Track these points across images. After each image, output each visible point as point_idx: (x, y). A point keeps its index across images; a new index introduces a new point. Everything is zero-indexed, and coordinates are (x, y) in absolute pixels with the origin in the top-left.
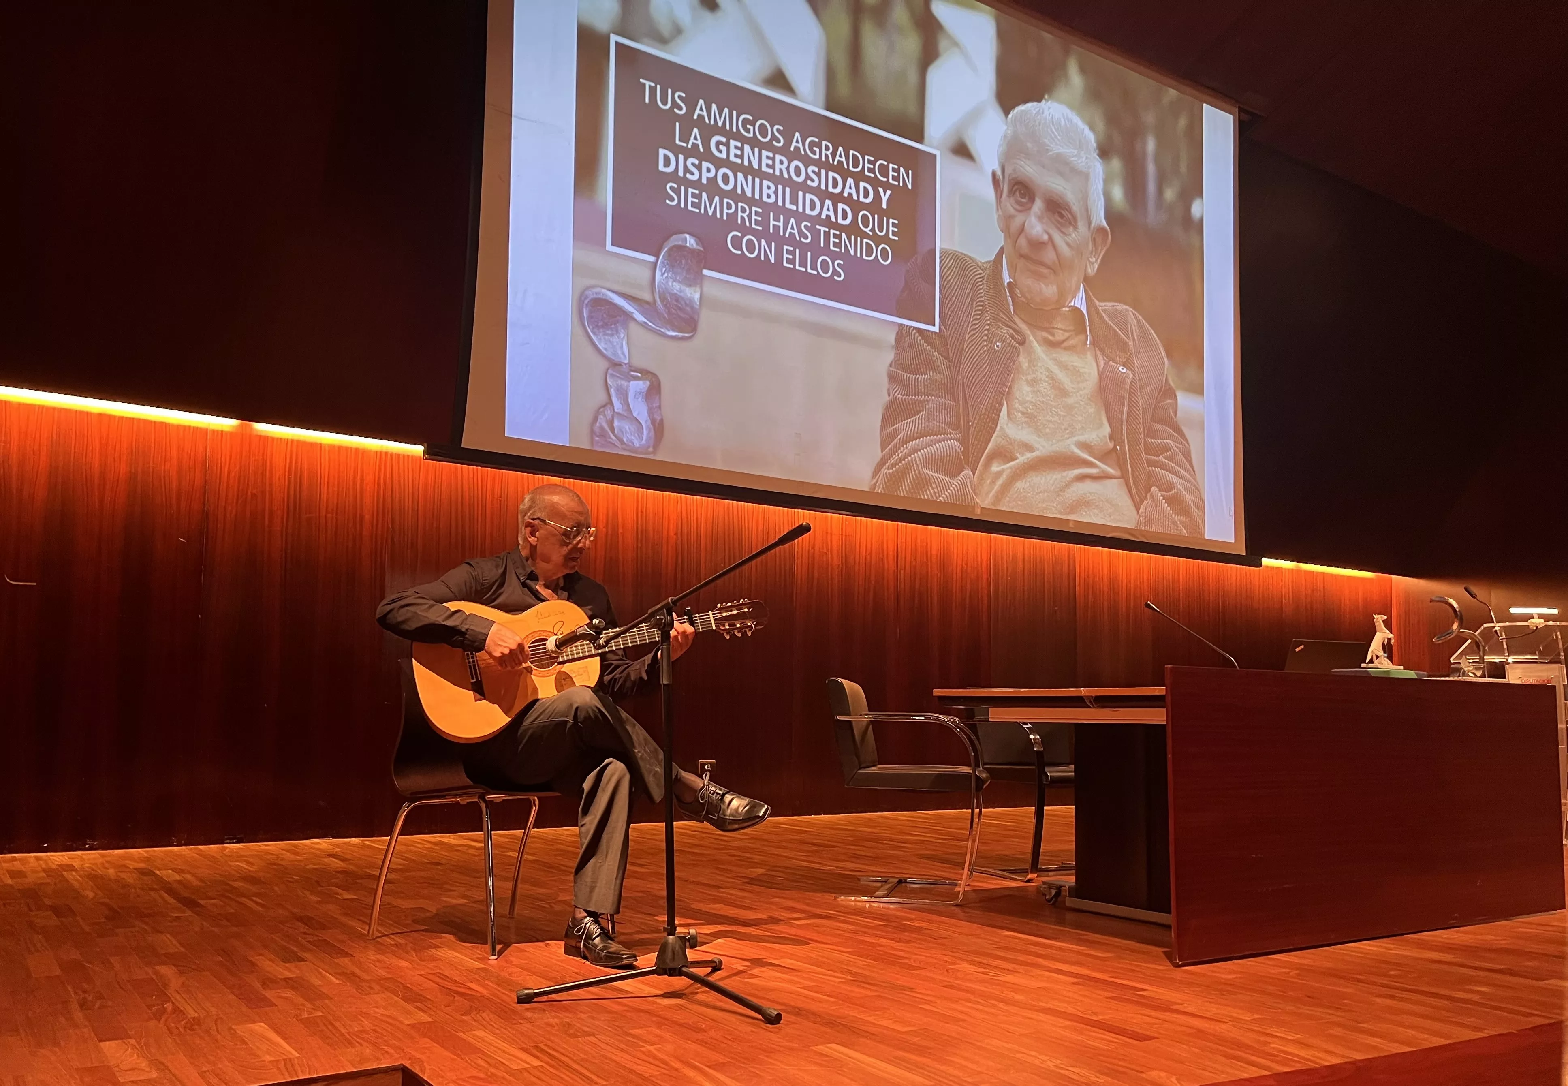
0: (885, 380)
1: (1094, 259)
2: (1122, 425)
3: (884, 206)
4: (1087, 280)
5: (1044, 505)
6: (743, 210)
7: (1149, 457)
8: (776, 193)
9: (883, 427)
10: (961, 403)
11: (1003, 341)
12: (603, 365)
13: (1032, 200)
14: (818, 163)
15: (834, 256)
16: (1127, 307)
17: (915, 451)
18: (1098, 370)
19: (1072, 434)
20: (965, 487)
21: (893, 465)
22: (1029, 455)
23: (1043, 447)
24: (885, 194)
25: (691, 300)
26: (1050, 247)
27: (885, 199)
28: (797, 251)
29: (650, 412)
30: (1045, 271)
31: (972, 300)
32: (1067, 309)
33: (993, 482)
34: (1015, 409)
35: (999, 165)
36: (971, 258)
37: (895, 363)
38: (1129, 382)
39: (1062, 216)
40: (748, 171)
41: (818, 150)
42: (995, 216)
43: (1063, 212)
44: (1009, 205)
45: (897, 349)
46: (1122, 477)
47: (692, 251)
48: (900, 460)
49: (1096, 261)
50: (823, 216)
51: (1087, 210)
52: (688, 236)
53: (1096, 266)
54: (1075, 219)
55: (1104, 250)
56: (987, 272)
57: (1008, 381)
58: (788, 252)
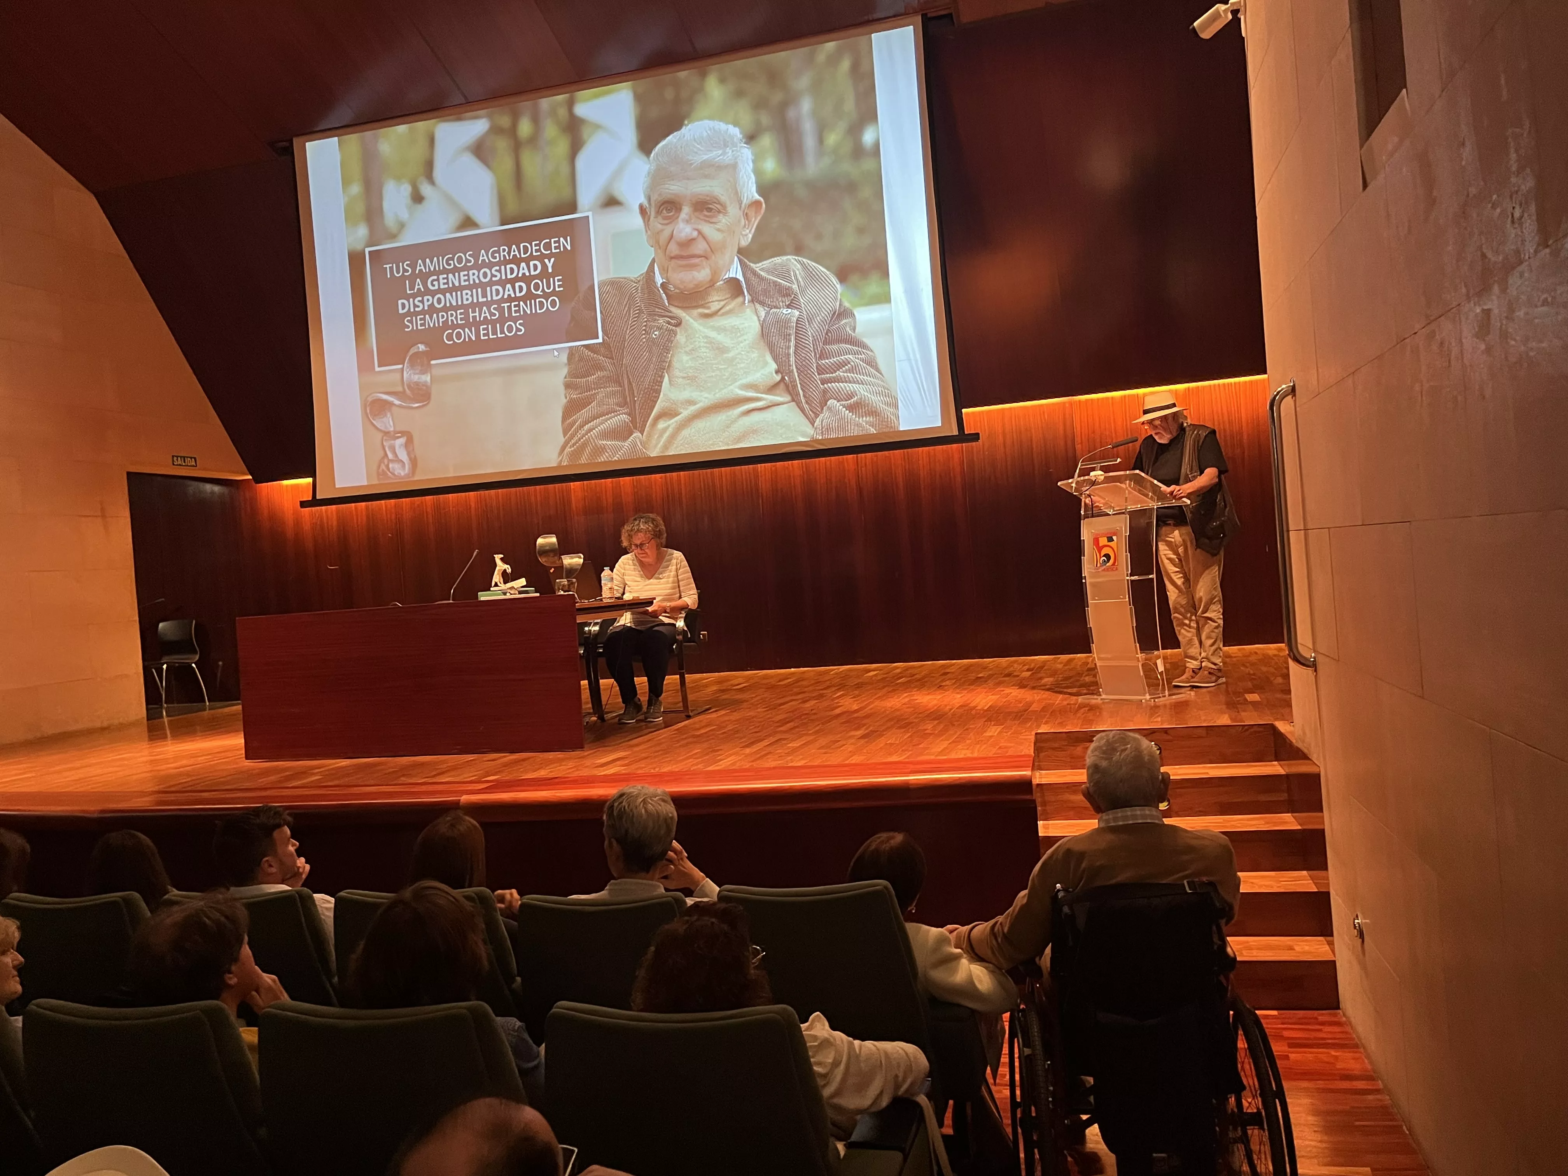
0: (562, 388)
1: (748, 231)
2: (789, 358)
3: (550, 270)
4: (741, 251)
5: (710, 442)
6: (452, 316)
7: (823, 376)
8: (472, 296)
9: (564, 419)
10: (626, 386)
11: (659, 328)
12: (379, 436)
13: (679, 209)
14: (499, 264)
15: (515, 320)
16: (789, 257)
17: (590, 430)
18: (759, 320)
19: (735, 381)
20: (634, 445)
21: (574, 445)
22: (692, 409)
23: (705, 398)
24: (550, 261)
25: (426, 382)
26: (701, 240)
27: (550, 265)
28: (490, 326)
29: (409, 454)
30: (696, 261)
31: (629, 309)
32: (721, 283)
33: (661, 436)
34: (677, 377)
35: (645, 197)
36: (625, 278)
37: (572, 374)
38: (795, 319)
39: (710, 210)
40: (453, 289)
41: (497, 255)
42: (645, 237)
43: (710, 206)
44: (657, 223)
45: (569, 365)
46: (793, 400)
47: (423, 352)
48: (579, 440)
49: (750, 232)
50: (506, 297)
51: (737, 193)
52: (419, 345)
53: (750, 236)
54: (724, 207)
55: (759, 218)
56: (641, 283)
57: (668, 358)
58: (484, 329)
